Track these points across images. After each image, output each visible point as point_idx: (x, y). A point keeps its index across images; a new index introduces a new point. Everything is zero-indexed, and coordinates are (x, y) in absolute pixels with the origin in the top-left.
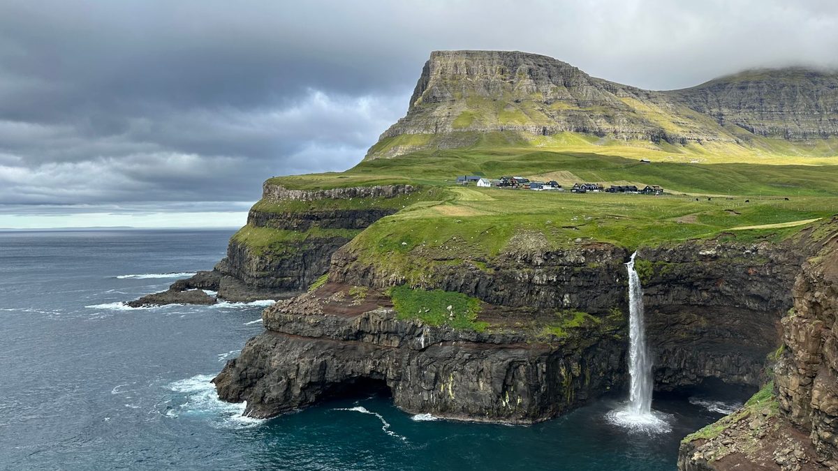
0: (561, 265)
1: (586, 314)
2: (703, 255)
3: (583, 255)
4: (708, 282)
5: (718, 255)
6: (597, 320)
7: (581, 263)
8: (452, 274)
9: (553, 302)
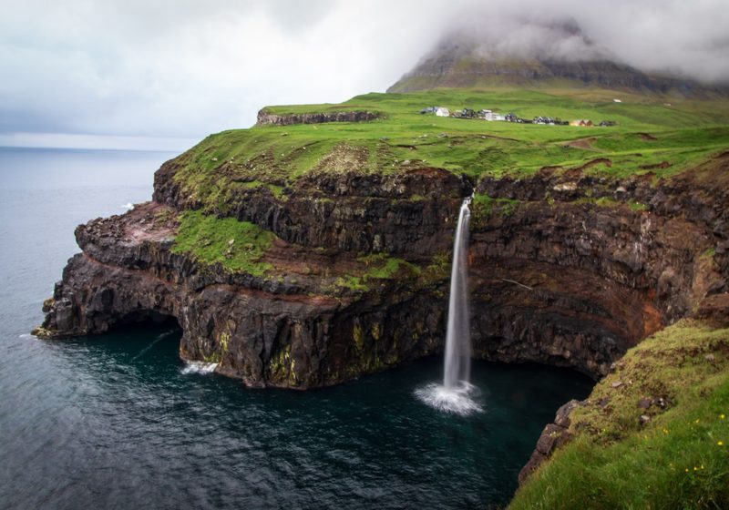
0: (374, 195)
1: (402, 261)
2: (557, 192)
3: (404, 183)
4: (561, 233)
5: (580, 192)
6: (417, 270)
7: (400, 195)
8: (247, 200)
9: (358, 243)
